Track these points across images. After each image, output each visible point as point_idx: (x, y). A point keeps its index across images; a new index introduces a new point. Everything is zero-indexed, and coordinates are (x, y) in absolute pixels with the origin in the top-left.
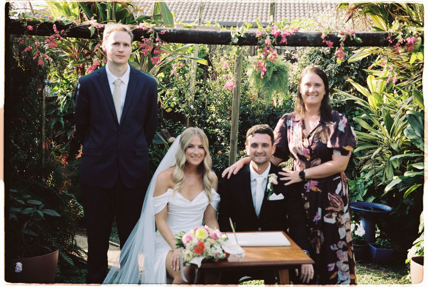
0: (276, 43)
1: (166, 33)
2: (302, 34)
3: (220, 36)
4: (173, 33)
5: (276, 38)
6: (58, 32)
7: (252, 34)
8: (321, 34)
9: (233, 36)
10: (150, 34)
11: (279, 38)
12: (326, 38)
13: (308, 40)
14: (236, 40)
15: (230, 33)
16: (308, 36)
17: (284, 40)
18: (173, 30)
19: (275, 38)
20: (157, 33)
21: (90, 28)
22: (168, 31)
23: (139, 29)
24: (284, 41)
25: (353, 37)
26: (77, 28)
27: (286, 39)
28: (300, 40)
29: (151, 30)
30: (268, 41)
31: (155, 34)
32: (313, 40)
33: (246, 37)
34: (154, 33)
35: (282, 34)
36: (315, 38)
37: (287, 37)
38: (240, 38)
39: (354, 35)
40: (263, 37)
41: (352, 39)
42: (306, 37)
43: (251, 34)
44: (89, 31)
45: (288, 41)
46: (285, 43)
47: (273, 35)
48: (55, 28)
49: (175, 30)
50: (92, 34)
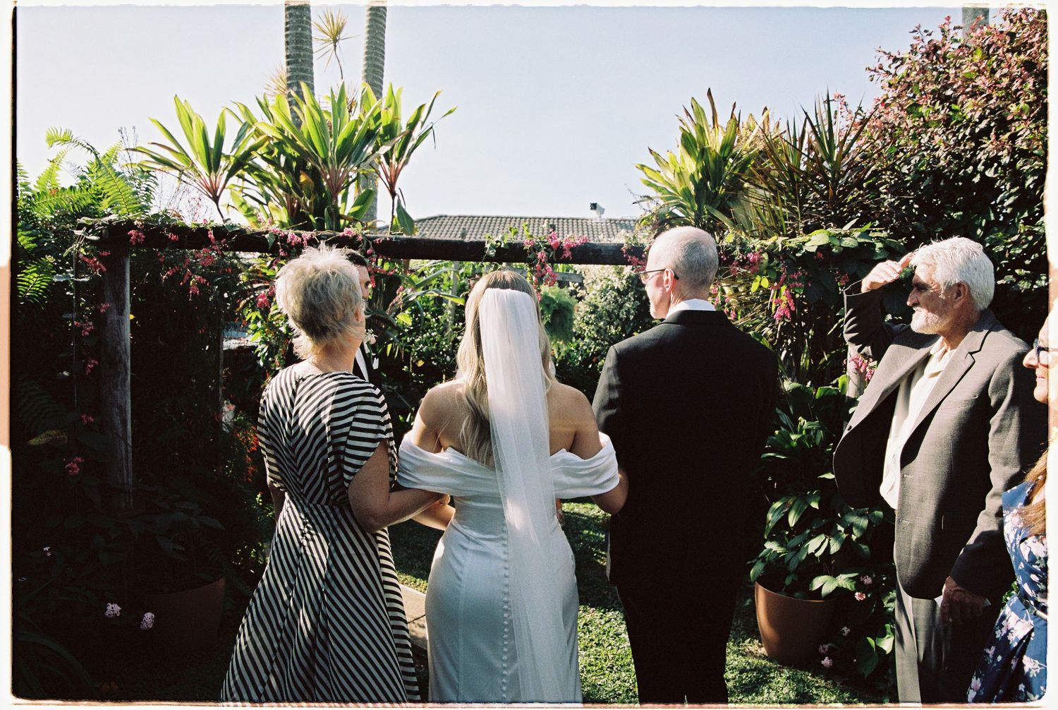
0: (555, 259)
1: (385, 241)
2: (594, 245)
3: (469, 248)
4: (396, 242)
5: (555, 250)
6: (217, 242)
7: (519, 244)
8: (622, 245)
9: (488, 246)
10: (359, 243)
11: (560, 250)
12: (628, 251)
13: (604, 253)
14: (492, 253)
15: (483, 243)
16: (603, 249)
17: (567, 254)
18: (396, 238)
19: (553, 250)
20: (371, 243)
21: (267, 236)
22: (388, 240)
23: (344, 236)
24: (567, 256)
26: (247, 235)
27: (570, 253)
28: (591, 254)
29: (360, 238)
30: (541, 255)
31: (368, 243)
32: (611, 253)
33: (508, 247)
34: (365, 242)
35: (564, 244)
36: (614, 250)
37: (572, 249)
38: (499, 250)
40: (535, 249)
42: (600, 250)
43: (515, 244)
44: (265, 238)
45: (572, 255)
46: (568, 258)
47: (550, 247)
48: (211, 236)
49: (399, 239)
50: (270, 245)
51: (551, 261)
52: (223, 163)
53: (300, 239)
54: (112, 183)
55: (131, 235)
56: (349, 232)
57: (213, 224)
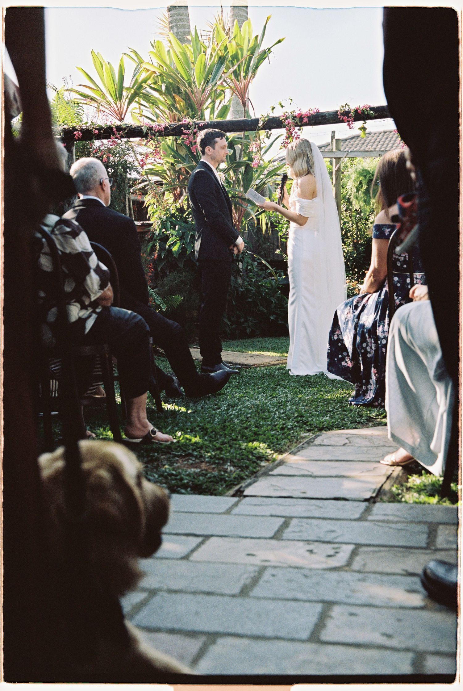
0: (299, 124)
2: (322, 113)
3: (250, 123)
4: (211, 124)
5: (298, 119)
6: (117, 133)
7: (278, 117)
8: (337, 112)
10: (191, 127)
11: (301, 118)
12: (342, 114)
13: (327, 117)
15: (258, 119)
16: (327, 114)
18: (211, 122)
20: (197, 126)
22: (206, 123)
23: (183, 124)
24: (305, 121)
25: (367, 111)
26: (133, 129)
27: (307, 119)
28: (320, 118)
29: (191, 124)
30: (290, 120)
32: (332, 117)
33: (270, 120)
34: (194, 126)
35: (303, 114)
36: (333, 115)
37: (308, 117)
38: (266, 122)
39: (368, 109)
40: (287, 119)
41: (366, 113)
42: (325, 116)
43: (276, 118)
44: (142, 129)
45: (309, 121)
46: (306, 123)
47: (295, 117)
48: (115, 130)
49: (213, 122)
50: (144, 132)
51: (296, 125)
52: (125, 93)
53: (160, 128)
54: (64, 108)
55: (75, 134)
56: (185, 121)
57: (115, 124)
